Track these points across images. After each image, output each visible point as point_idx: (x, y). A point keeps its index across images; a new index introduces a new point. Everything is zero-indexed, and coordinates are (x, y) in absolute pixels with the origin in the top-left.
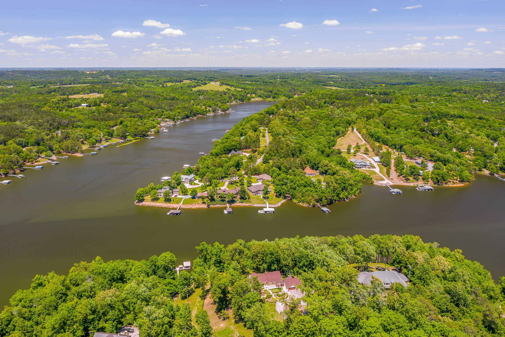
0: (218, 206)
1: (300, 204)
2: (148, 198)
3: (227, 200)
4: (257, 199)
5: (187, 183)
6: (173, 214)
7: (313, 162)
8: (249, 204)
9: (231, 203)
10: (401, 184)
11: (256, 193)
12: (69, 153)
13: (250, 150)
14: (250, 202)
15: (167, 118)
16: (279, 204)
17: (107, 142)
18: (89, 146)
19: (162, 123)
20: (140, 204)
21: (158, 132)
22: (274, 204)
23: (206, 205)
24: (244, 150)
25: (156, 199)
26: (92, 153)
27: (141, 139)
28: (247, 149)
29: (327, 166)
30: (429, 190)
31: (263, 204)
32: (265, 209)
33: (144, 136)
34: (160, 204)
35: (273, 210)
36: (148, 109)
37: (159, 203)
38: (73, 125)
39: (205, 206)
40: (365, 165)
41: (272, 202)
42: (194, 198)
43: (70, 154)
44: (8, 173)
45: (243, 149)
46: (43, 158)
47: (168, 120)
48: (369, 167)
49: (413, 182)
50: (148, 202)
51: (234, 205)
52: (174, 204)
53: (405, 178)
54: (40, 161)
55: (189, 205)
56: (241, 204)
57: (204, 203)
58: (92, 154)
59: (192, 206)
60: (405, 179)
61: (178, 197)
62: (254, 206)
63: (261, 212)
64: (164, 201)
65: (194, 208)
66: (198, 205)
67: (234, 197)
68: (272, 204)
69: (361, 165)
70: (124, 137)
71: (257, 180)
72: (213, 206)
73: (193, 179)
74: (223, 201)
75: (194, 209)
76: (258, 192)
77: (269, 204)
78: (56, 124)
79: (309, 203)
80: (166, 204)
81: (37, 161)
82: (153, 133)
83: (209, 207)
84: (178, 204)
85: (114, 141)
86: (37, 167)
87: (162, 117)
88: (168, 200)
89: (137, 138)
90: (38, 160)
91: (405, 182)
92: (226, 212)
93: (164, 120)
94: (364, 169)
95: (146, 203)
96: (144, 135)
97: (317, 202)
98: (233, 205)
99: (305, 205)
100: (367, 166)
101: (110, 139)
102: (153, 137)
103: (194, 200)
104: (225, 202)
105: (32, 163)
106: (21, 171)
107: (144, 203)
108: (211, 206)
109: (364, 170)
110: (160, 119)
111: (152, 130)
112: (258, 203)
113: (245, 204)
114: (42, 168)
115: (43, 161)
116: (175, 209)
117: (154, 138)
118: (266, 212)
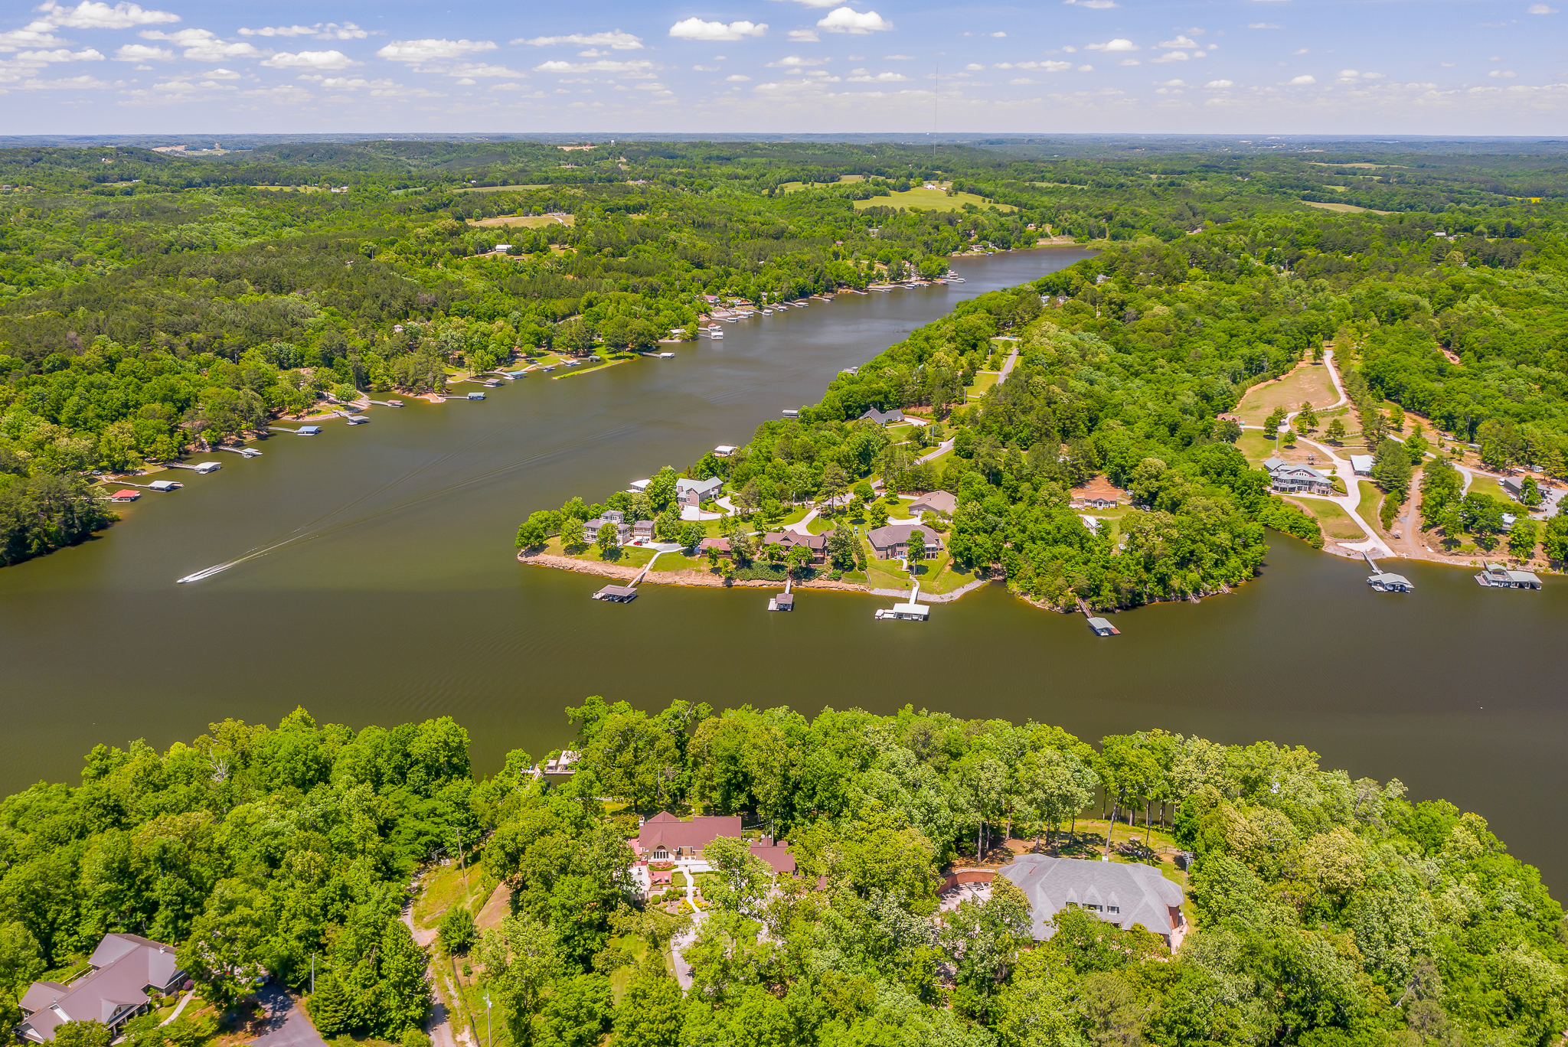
0: (757, 583)
1: (1027, 598)
2: (555, 542)
3: (791, 565)
4: (887, 572)
5: (693, 504)
6: (610, 598)
7: (1118, 460)
8: (855, 586)
9: (799, 578)
10: (1425, 558)
11: (889, 551)
12: (410, 390)
13: (930, 409)
14: (863, 580)
15: (736, 294)
16: (957, 594)
17: (532, 362)
18: (473, 374)
19: (719, 311)
20: (531, 559)
21: (695, 337)
22: (938, 593)
23: (723, 580)
24: (913, 410)
25: (578, 549)
26: (471, 394)
27: (631, 358)
28: (921, 405)
29: (1156, 478)
30: (1521, 585)
31: (902, 589)
32: (899, 608)
33: (644, 348)
34: (588, 564)
35: (924, 610)
36: (687, 265)
37: (585, 559)
38: (449, 307)
39: (718, 581)
40: (1311, 484)
41: (935, 584)
42: (690, 552)
43: (411, 395)
44: (220, 442)
45: (911, 404)
46: (331, 402)
47: (736, 301)
48: (1324, 488)
49: (1470, 553)
50: (553, 557)
51: (810, 584)
52: (627, 566)
53: (1443, 538)
54: (319, 412)
55: (669, 574)
56: (833, 584)
57: (716, 571)
58: (472, 399)
59: (677, 579)
60: (1444, 542)
61: (644, 546)
62: (872, 592)
63: (886, 616)
64: (601, 555)
65: (682, 583)
66: (699, 576)
67: (816, 561)
68: (931, 593)
69: (1293, 481)
70: (584, 348)
71: (911, 508)
72: (743, 582)
73: (712, 493)
74: (777, 568)
75: (683, 587)
76: (898, 549)
77: (922, 589)
78: (397, 304)
79: (1052, 598)
80: (602, 566)
81: (313, 412)
82: (677, 341)
83: (730, 586)
84: (639, 567)
85: (554, 359)
86: (303, 429)
87: (723, 291)
88: (612, 554)
89: (621, 354)
90: (315, 407)
91: (1439, 552)
92: (773, 605)
93: (725, 302)
94: (1303, 494)
95: (549, 557)
96: (646, 346)
97: (1084, 597)
98: (806, 585)
99: (1042, 604)
100: (1316, 487)
101: (540, 355)
102: (669, 354)
103: (688, 558)
104: (783, 574)
105: (298, 418)
106: (261, 437)
107: (542, 558)
108: (738, 582)
109: (1302, 499)
110: (710, 299)
111: (674, 331)
112: (887, 586)
113: (846, 585)
114: (317, 432)
115: (327, 412)
116: (623, 582)
117: (672, 357)
118: (900, 615)
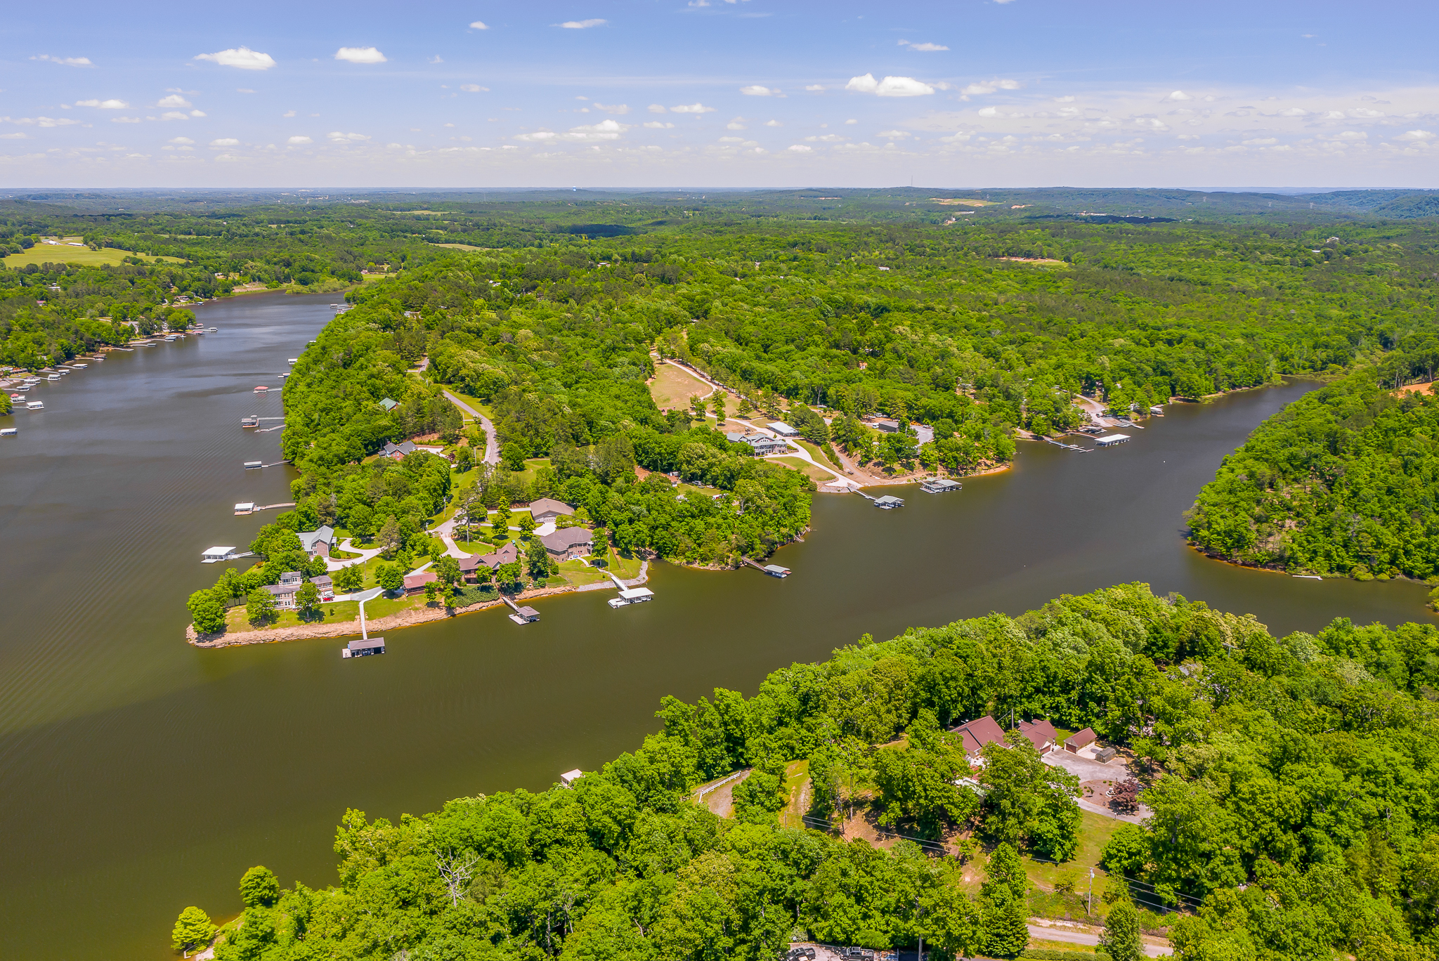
0: (477, 606)
1: (696, 566)
2: (238, 615)
3: (496, 584)
4: (578, 570)
5: (325, 555)
6: (366, 652)
7: (657, 450)
8: (562, 588)
9: (512, 593)
10: (879, 484)
13: (436, 436)
14: (563, 581)
16: (644, 574)
20: (219, 642)
22: (633, 577)
23: (444, 611)
24: (417, 439)
25: (265, 618)
28: (424, 434)
29: (702, 457)
30: (952, 487)
31: (604, 581)
32: (623, 595)
34: (287, 631)
35: (643, 592)
37: (284, 627)
39: (440, 614)
40: (772, 447)
41: (624, 571)
42: (391, 594)
45: (413, 435)
48: (783, 449)
49: (903, 475)
50: (242, 633)
51: (524, 595)
52: (341, 622)
53: (881, 468)
55: (389, 619)
56: (542, 591)
57: (433, 605)
59: (399, 621)
60: (883, 470)
61: (337, 600)
62: (578, 590)
63: (621, 604)
64: (299, 619)
65: (407, 624)
66: (418, 614)
67: (514, 575)
68: (628, 578)
69: (762, 447)
71: (536, 517)
72: (464, 610)
73: (332, 541)
74: (485, 589)
76: (570, 551)
77: (620, 577)
79: (721, 559)
80: (311, 628)
83: (454, 615)
84: (353, 619)
88: (310, 613)
91: (884, 478)
92: (518, 620)
94: (770, 455)
95: (238, 635)
97: (744, 553)
98: (522, 597)
99: (712, 566)
100: (777, 449)
103: (396, 599)
104: (493, 593)
107: (229, 637)
108: (459, 610)
109: (776, 459)
112: (587, 582)
113: (552, 590)
116: (357, 637)
118: (633, 600)
